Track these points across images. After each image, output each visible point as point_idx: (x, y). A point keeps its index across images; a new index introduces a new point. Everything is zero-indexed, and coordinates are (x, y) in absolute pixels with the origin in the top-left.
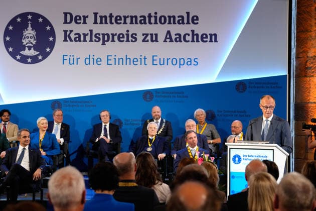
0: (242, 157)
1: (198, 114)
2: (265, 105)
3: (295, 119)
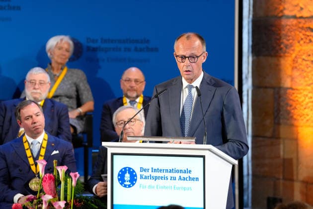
0: (138, 173)
3: (253, 52)
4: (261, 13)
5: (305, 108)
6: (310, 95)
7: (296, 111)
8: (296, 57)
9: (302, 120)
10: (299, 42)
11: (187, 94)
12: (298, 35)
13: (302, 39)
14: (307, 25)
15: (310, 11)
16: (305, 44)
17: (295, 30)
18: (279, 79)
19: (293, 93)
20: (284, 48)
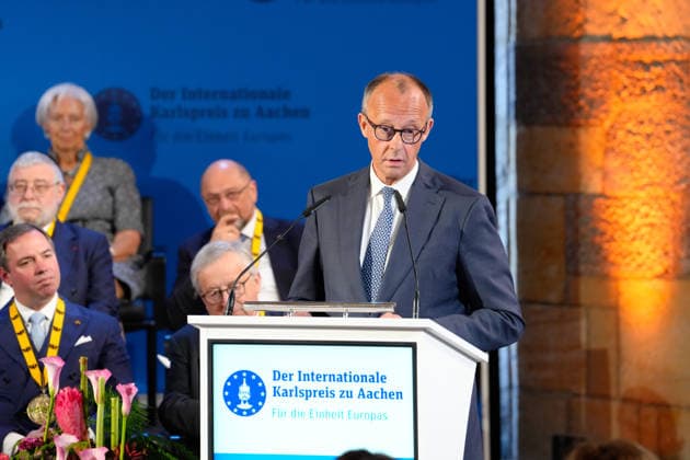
0: (269, 383)
2: (382, 117)
3: (518, 117)
4: (535, 32)
5: (634, 239)
7: (613, 244)
8: (612, 127)
9: (628, 265)
10: (618, 93)
11: (382, 208)
12: (616, 78)
13: (625, 87)
14: (635, 56)
15: (642, 26)
16: (632, 98)
17: (609, 67)
18: (575, 176)
19: (608, 207)
20: (587, 108)
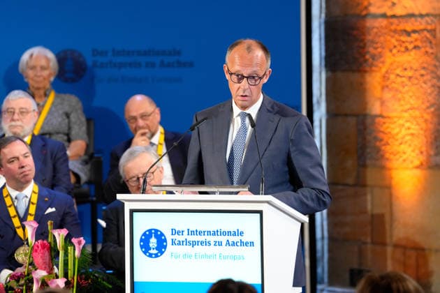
0: (169, 237)
1: (32, 63)
3: (326, 66)
4: (337, 11)
5: (401, 144)
6: (408, 125)
7: (388, 148)
8: (387, 72)
9: (397, 160)
10: (391, 51)
11: (240, 126)
12: (389, 41)
13: (395, 47)
14: (401, 27)
15: (405, 7)
16: (400, 54)
17: (385, 34)
18: (364, 103)
19: (384, 123)
20: (371, 60)
